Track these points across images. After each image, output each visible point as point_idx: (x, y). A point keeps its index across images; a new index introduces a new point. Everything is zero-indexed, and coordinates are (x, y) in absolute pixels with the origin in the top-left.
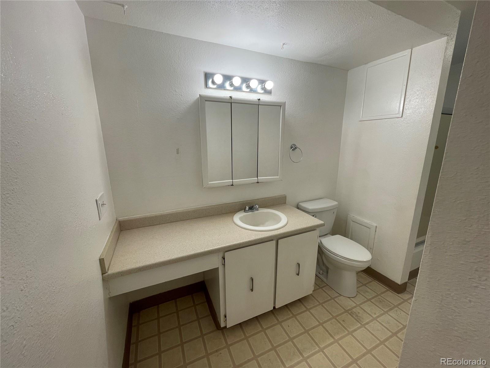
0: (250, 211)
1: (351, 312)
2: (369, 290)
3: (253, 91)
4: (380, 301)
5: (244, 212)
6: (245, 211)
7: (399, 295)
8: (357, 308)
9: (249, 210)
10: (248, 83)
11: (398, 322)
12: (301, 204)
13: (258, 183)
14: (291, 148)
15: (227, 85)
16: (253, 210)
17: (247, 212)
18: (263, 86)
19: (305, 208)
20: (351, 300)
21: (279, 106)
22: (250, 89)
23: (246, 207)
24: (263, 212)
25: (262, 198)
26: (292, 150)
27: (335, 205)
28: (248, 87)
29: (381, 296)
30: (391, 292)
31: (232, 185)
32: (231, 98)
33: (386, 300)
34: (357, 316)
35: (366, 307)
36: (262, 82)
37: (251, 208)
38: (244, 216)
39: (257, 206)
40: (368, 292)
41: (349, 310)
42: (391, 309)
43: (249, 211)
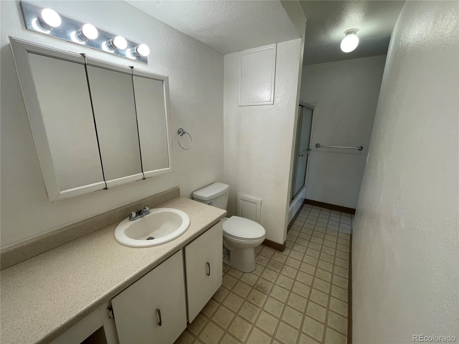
0: (139, 217)
1: (257, 287)
2: (263, 258)
3: (121, 55)
4: (273, 264)
5: (129, 220)
6: (131, 218)
7: (283, 253)
8: (260, 279)
9: (136, 216)
10: (111, 40)
11: (289, 277)
12: (196, 193)
13: (144, 179)
14: (179, 133)
15: (73, 35)
16: (143, 214)
17: (134, 219)
18: (135, 51)
19: (201, 197)
20: (254, 274)
21: (160, 80)
22: (116, 50)
23: (132, 214)
24: (157, 214)
25: (152, 196)
26: (181, 135)
27: (228, 188)
28: (112, 46)
29: (272, 260)
30: (278, 253)
31: (106, 188)
32: (84, 57)
33: (276, 261)
34: (262, 288)
35: (265, 276)
36: (133, 45)
37: (139, 213)
38: (131, 226)
39: (148, 209)
40: (263, 260)
41: (255, 285)
42: (282, 268)
43: (136, 218)
